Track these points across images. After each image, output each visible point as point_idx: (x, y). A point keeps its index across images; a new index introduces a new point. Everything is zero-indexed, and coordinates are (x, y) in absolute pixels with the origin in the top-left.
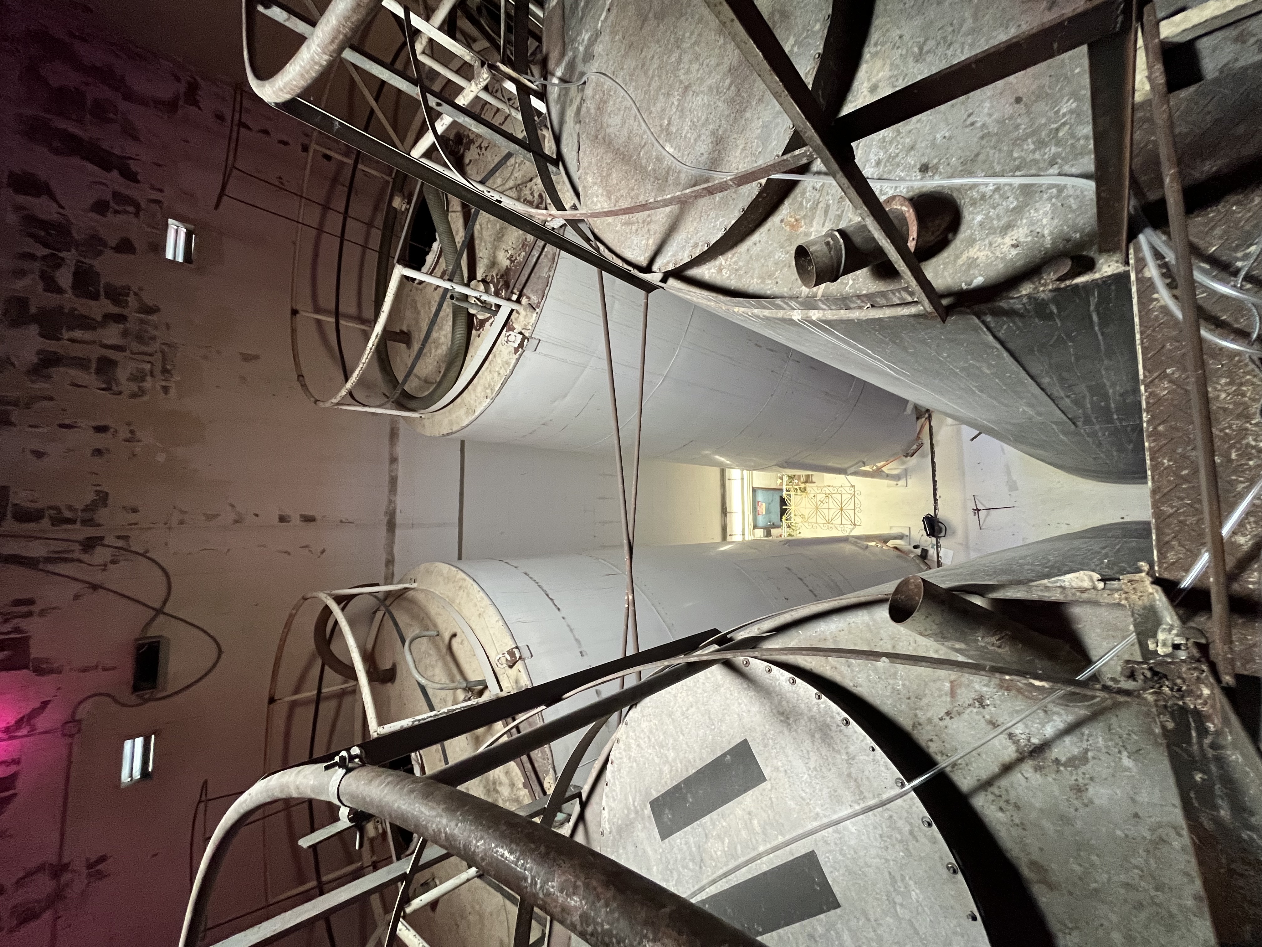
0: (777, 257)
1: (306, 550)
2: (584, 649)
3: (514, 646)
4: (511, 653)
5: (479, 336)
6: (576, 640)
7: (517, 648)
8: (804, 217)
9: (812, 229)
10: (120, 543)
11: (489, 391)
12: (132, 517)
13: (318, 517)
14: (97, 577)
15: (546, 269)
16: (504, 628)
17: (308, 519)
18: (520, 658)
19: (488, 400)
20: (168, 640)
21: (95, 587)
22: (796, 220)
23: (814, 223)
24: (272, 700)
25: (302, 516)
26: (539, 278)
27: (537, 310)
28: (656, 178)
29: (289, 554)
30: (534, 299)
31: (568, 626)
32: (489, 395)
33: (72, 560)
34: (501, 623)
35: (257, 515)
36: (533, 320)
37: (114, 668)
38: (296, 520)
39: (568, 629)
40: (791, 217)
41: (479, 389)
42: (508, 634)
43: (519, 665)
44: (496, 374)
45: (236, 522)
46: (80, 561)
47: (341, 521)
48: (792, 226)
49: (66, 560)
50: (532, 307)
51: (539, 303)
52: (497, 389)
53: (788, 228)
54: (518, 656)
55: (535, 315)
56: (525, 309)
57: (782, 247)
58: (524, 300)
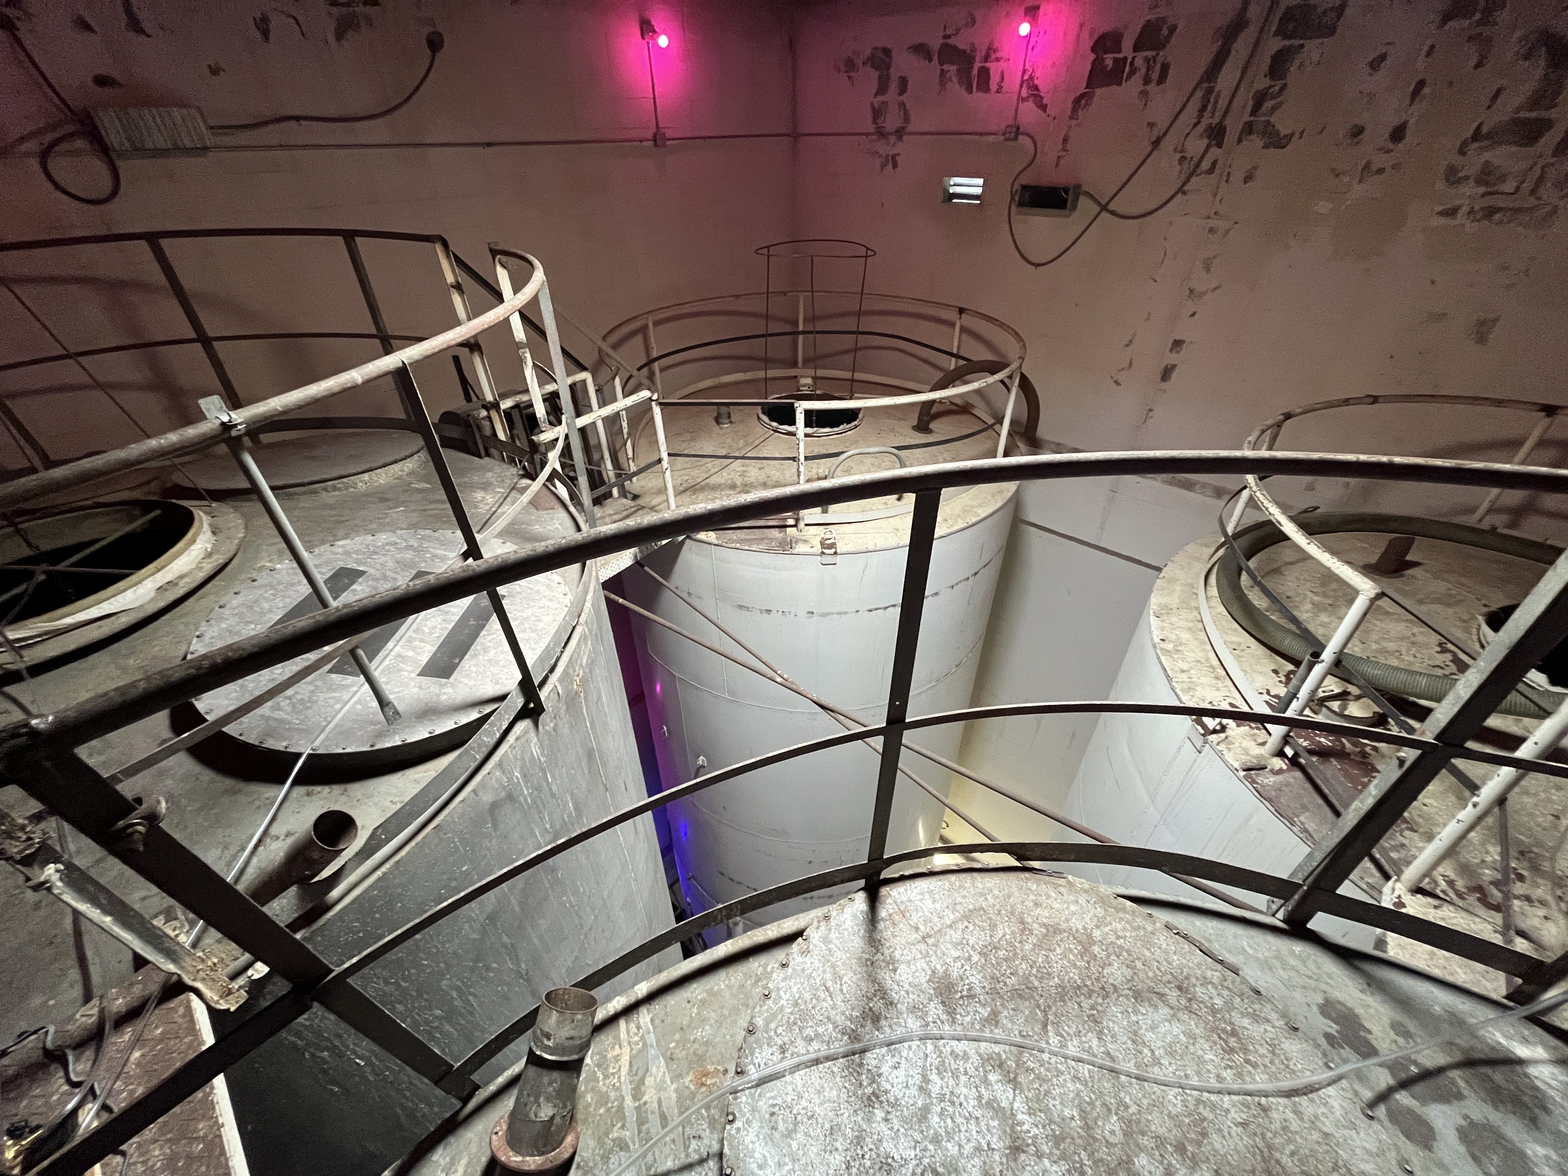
0: (707, 1027)
1: (1127, 364)
2: (815, 617)
3: (839, 551)
4: (832, 546)
5: (1275, 672)
6: (827, 614)
7: (835, 553)
8: (693, 1095)
9: (673, 1087)
10: (1206, 165)
11: (1170, 646)
12: (1238, 176)
13: (1165, 385)
14: (1168, 144)
15: (1311, 826)
16: (862, 548)
17: (1167, 373)
18: (823, 553)
19: (1157, 640)
20: (1069, 216)
21: (1156, 144)
22: (703, 1084)
23: (674, 1096)
24: (961, 311)
25: (1174, 367)
26: (1305, 808)
27: (1243, 773)
28: (971, 997)
29: (1127, 345)
30: (1268, 780)
31: (846, 613)
32: (1163, 645)
33: (1200, 117)
34: (871, 548)
35: (1193, 315)
36: (1229, 757)
37: (1057, 165)
38: (1172, 358)
39: (843, 611)
40: (714, 1084)
41: (1185, 636)
42: (854, 550)
43: (818, 549)
44: (1185, 666)
45: (1191, 291)
46: (1196, 125)
47: (1151, 410)
48: (706, 1074)
49: (1204, 108)
50: (1252, 769)
51: (1253, 782)
52: (1163, 658)
53: (711, 1068)
54: (826, 551)
55: (1236, 765)
56: (1260, 757)
57: (707, 1043)
58: (1278, 763)
